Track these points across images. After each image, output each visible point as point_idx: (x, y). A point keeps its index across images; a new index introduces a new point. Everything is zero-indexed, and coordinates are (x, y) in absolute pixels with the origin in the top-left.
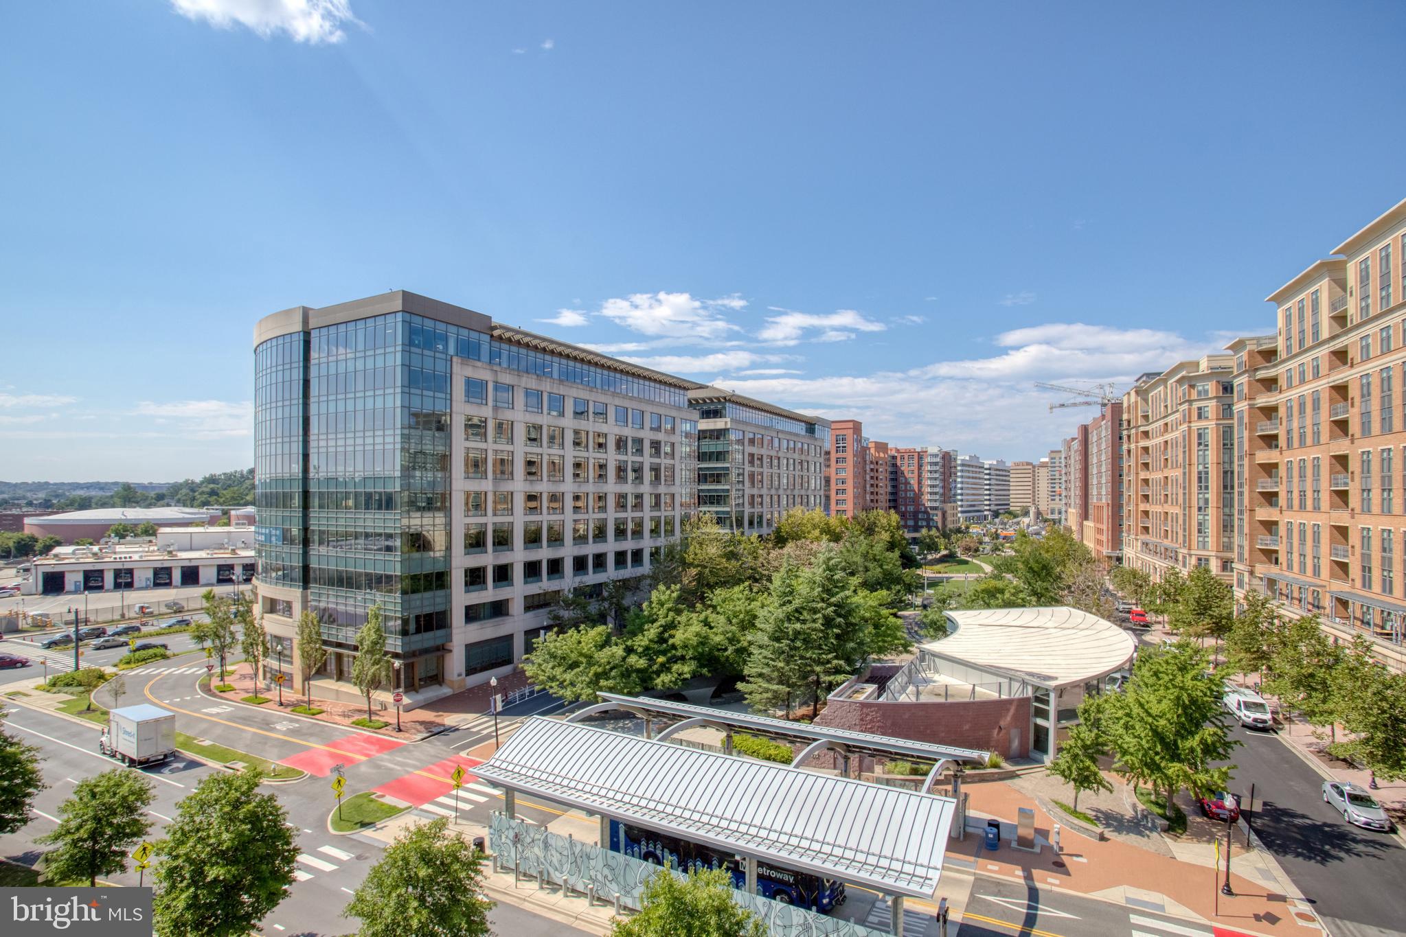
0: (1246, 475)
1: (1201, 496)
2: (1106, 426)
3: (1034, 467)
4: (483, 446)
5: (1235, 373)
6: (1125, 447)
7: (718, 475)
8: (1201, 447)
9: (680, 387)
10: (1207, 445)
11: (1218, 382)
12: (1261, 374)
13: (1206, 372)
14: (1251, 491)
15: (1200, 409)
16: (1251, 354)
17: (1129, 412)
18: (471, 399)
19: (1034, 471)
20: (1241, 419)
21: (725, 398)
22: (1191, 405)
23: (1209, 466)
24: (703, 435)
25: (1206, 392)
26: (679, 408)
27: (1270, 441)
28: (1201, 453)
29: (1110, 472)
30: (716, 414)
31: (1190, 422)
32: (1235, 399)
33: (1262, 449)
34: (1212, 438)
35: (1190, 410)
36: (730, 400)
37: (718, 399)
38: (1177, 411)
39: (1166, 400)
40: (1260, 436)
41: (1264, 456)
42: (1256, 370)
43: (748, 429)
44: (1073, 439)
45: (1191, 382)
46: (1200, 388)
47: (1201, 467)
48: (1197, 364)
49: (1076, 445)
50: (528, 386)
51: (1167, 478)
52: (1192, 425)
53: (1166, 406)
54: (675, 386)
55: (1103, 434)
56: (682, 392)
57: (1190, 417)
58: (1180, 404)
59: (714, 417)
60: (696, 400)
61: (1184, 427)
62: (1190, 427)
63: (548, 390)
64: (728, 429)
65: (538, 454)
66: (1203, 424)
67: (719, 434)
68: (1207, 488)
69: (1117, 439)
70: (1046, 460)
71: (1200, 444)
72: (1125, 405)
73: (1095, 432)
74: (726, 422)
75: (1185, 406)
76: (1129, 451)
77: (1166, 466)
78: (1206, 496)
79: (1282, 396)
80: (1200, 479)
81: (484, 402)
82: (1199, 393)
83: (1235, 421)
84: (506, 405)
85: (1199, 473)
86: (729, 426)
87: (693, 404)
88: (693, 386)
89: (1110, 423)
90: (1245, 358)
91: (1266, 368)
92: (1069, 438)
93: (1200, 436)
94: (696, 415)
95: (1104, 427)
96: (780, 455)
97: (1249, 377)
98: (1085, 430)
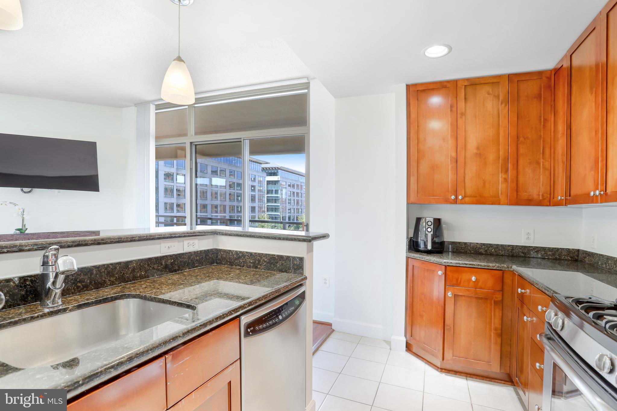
4: (172, 184)
7: (275, 200)
9: (258, 163)
18: (167, 165)
21: (278, 168)
24: (269, 182)
26: (257, 172)
30: (275, 174)
36: (280, 169)
37: (275, 168)
43: (288, 181)
54: (256, 162)
56: (259, 165)
59: (274, 176)
60: (266, 168)
64: (279, 181)
67: (275, 183)
74: (278, 178)
81: (172, 166)
86: (279, 180)
87: (264, 169)
88: (264, 163)
94: (265, 174)
96: (302, 192)
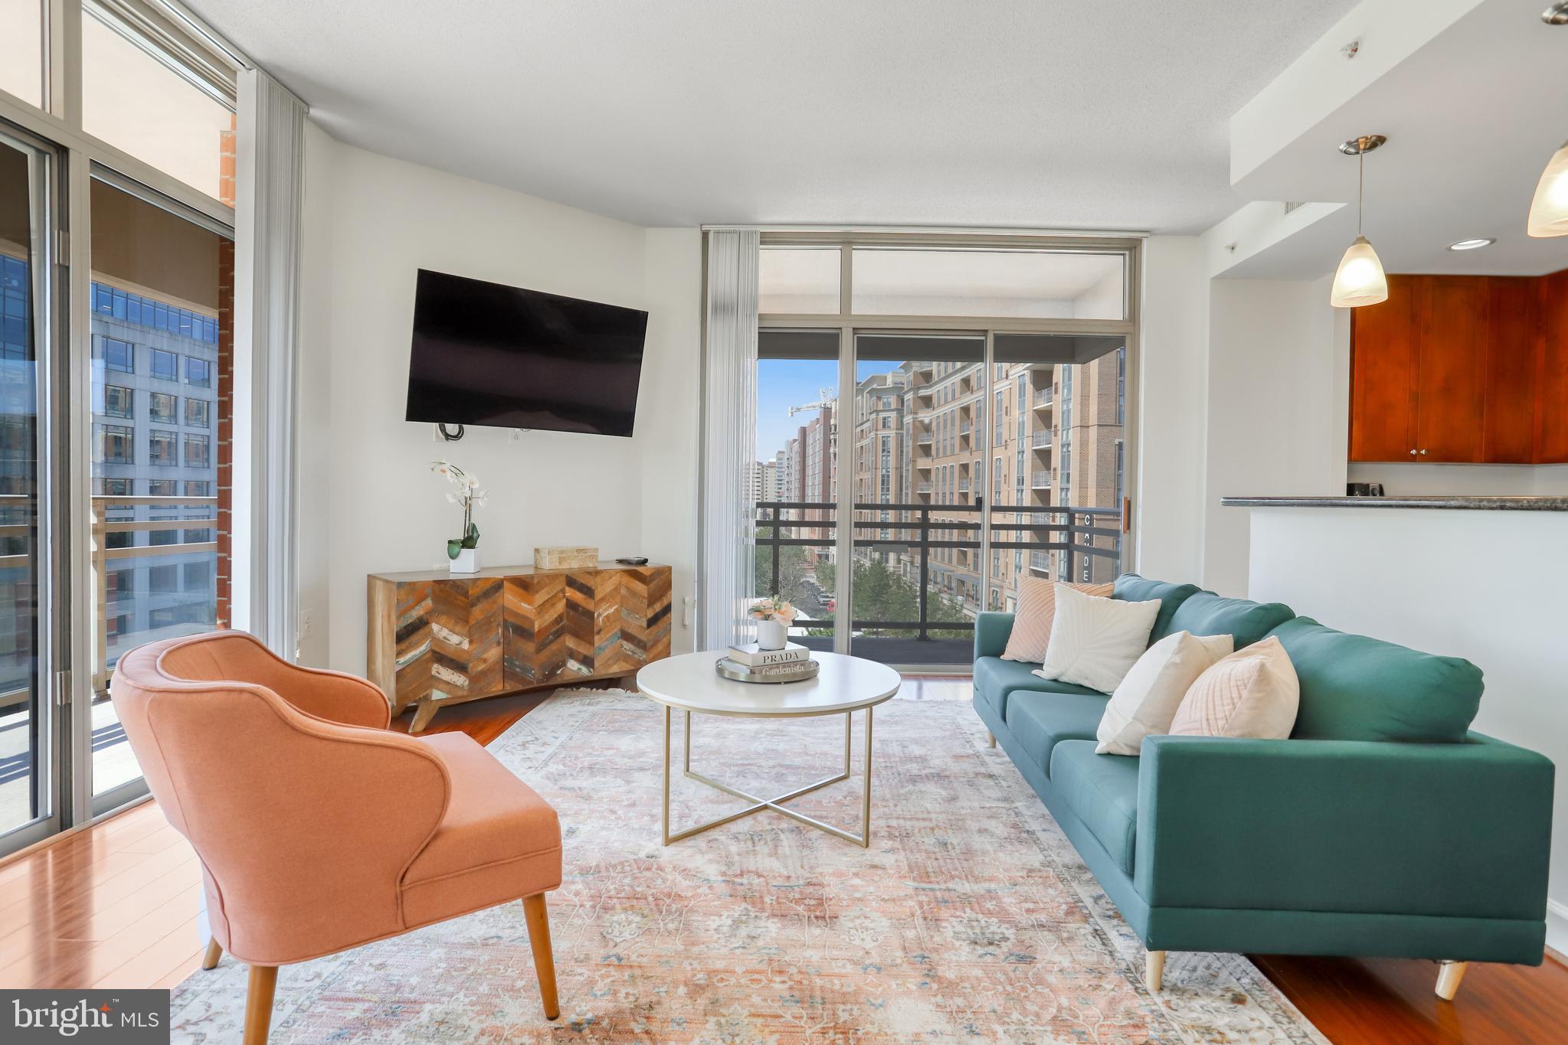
0: (910, 479)
1: (883, 497)
2: (819, 428)
3: (763, 467)
5: (906, 390)
6: (832, 450)
8: (885, 453)
10: (889, 452)
11: (898, 396)
12: (923, 393)
13: (891, 386)
14: (913, 493)
15: (884, 419)
16: (915, 373)
17: (836, 418)
19: (763, 472)
20: (908, 430)
22: (878, 415)
23: (890, 470)
25: (889, 404)
27: (926, 450)
28: (884, 458)
29: (821, 474)
31: (877, 430)
32: (905, 414)
33: (921, 456)
34: (892, 445)
35: (877, 418)
38: (868, 420)
39: (863, 410)
40: (920, 446)
41: (923, 463)
42: (919, 388)
44: (795, 441)
45: (878, 394)
46: (885, 400)
47: (884, 471)
48: (885, 378)
49: (796, 446)
50: (157, 346)
51: (861, 480)
52: (879, 433)
53: (863, 414)
55: (817, 437)
57: (877, 427)
58: (871, 413)
61: (873, 434)
62: (876, 435)
63: (187, 353)
65: (171, 433)
66: (886, 432)
68: (888, 490)
69: (827, 443)
70: (774, 460)
71: (883, 451)
72: (833, 411)
73: (811, 435)
75: (874, 416)
76: (835, 455)
77: (861, 469)
78: (888, 497)
79: (935, 412)
80: (883, 481)
82: (884, 404)
83: (905, 432)
84: (123, 368)
85: (883, 476)
89: (822, 427)
90: (912, 378)
91: (926, 388)
92: (791, 440)
93: (884, 442)
95: (818, 430)
97: (914, 394)
98: (804, 431)
